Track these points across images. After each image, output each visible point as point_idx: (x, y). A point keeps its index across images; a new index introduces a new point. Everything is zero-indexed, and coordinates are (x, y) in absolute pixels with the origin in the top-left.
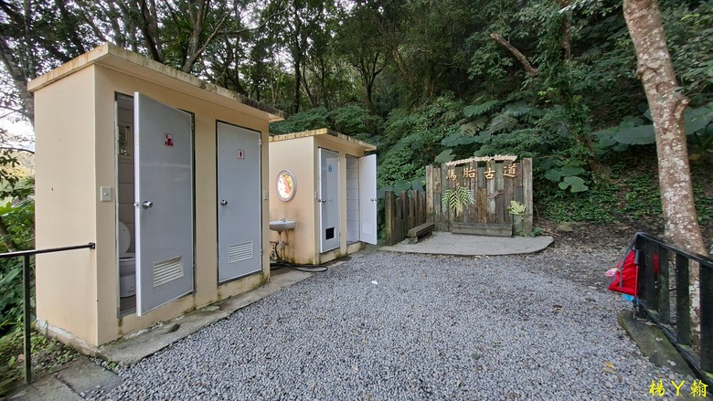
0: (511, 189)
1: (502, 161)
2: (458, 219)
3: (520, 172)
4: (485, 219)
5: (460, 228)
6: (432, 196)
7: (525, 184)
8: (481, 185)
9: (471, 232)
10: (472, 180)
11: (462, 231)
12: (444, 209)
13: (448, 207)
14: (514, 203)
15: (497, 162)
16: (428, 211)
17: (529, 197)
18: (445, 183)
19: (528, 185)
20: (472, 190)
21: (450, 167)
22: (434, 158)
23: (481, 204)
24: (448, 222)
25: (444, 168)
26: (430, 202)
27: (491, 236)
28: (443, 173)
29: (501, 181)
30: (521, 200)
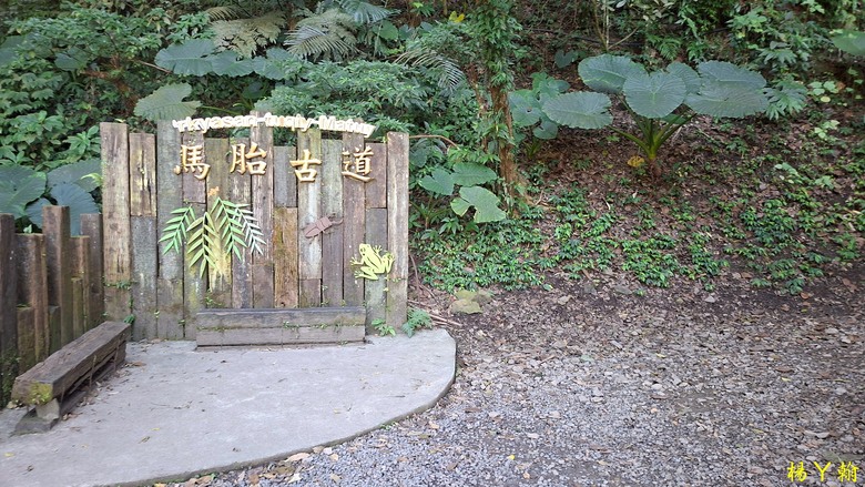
0: (359, 214)
1: (338, 135)
2: (214, 300)
3: (381, 169)
4: (293, 294)
5: (221, 329)
6: (123, 224)
7: (393, 202)
8: (282, 197)
9: (256, 337)
10: (257, 181)
11: (230, 336)
12: (169, 268)
13: (182, 262)
14: (368, 252)
15: (326, 135)
16: (112, 277)
17: (400, 233)
18: (169, 186)
19: (399, 204)
20: (258, 212)
21: (185, 137)
22: (132, 103)
23: (282, 252)
24: (182, 308)
25: (167, 137)
26: (118, 246)
27: (313, 344)
28: (164, 152)
29: (335, 188)
30: (383, 243)
